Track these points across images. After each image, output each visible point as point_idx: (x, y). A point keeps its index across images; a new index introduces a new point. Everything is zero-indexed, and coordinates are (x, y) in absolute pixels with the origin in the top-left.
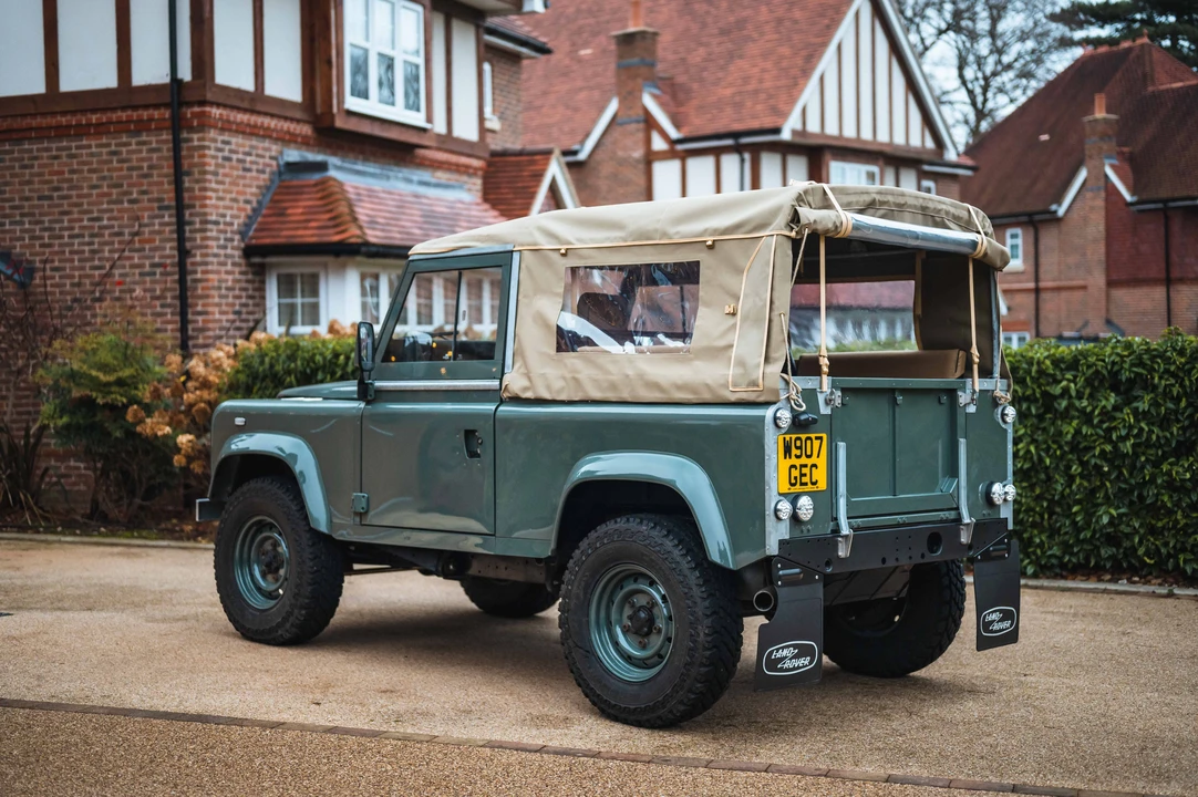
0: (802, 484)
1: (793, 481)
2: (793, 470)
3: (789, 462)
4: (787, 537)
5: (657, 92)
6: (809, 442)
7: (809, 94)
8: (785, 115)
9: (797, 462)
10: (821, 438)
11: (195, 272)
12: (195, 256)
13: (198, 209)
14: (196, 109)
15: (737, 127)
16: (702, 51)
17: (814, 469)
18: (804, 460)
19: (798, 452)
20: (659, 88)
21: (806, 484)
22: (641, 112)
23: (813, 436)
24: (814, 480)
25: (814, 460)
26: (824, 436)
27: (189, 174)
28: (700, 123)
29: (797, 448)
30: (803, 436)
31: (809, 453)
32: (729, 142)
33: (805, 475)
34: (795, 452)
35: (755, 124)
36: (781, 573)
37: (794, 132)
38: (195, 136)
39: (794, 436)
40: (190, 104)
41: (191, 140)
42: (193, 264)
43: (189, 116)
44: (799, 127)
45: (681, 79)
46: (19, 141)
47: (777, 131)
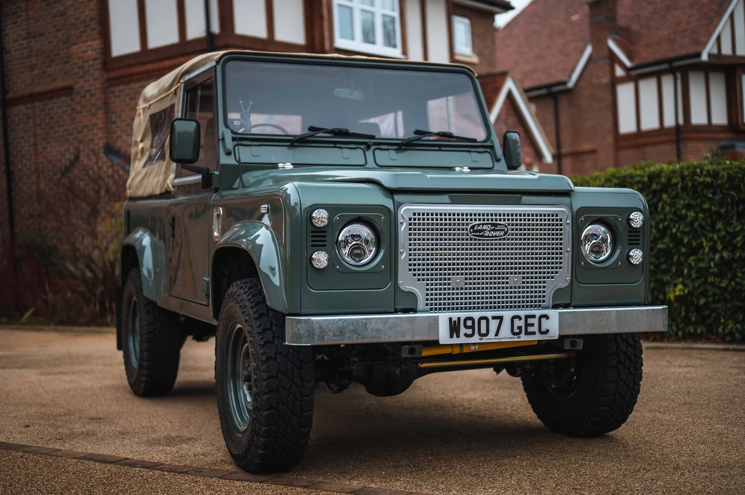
5: (617, 37)
7: (723, 26)
8: (705, 45)
15: (670, 55)
16: (650, 8)
20: (618, 34)
22: (607, 53)
28: (646, 55)
32: (665, 66)
35: (683, 52)
37: (710, 55)
40: (219, 48)
44: (715, 51)
45: (635, 27)
47: (699, 55)
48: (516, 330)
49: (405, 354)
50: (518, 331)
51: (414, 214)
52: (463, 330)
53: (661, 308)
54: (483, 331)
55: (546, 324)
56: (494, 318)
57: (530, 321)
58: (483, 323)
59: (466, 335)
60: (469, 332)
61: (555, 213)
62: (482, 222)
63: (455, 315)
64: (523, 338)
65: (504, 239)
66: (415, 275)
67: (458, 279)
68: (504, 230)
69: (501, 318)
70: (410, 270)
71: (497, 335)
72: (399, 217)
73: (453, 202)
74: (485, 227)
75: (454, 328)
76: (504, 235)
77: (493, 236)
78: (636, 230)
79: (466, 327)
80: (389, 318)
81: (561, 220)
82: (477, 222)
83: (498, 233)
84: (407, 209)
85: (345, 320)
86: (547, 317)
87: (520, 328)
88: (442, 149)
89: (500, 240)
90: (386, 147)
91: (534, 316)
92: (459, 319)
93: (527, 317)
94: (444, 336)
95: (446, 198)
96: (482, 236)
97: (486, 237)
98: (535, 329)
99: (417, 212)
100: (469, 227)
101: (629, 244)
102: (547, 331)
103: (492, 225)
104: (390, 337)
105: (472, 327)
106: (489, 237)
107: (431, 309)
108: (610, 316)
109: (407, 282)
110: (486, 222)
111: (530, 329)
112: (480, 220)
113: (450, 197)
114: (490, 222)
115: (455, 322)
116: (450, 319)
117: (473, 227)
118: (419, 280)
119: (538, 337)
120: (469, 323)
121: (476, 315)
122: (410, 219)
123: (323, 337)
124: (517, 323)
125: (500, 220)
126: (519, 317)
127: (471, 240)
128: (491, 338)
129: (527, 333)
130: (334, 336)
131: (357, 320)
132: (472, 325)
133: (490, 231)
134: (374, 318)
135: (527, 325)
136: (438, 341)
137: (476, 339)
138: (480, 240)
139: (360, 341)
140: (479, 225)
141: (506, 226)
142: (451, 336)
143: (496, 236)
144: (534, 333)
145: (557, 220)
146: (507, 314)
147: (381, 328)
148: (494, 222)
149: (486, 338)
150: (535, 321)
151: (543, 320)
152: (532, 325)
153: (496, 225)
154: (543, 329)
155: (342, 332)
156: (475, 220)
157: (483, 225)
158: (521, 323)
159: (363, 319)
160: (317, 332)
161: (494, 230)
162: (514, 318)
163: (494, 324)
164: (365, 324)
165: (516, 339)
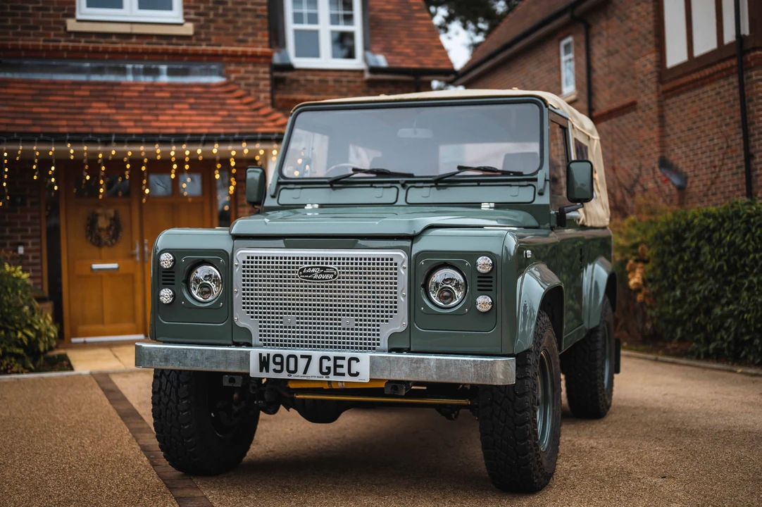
11: (756, 170)
12: (756, 158)
13: (757, 125)
14: (752, 54)
27: (751, 100)
38: (753, 73)
40: (749, 51)
41: (751, 77)
42: (756, 164)
43: (749, 59)
46: (678, 94)
48: (325, 370)
49: (226, 383)
50: (327, 371)
51: (248, 258)
52: (272, 366)
53: (492, 359)
54: (292, 368)
55: (355, 367)
56: (302, 357)
57: (339, 362)
58: (292, 360)
59: (275, 371)
60: (278, 368)
61: (389, 257)
62: (312, 265)
63: (265, 351)
64: (332, 378)
65: (335, 282)
66: (248, 312)
67: (289, 318)
68: (333, 273)
69: (309, 358)
70: (244, 308)
71: (305, 372)
72: (235, 260)
73: (288, 247)
74: (313, 270)
75: (264, 363)
76: (334, 277)
77: (321, 279)
78: (483, 276)
79: (275, 363)
80: (206, 350)
81: (396, 264)
82: (308, 265)
83: (327, 276)
84: (243, 253)
85: (169, 349)
86: (357, 360)
87: (328, 368)
88: (481, 184)
89: (331, 282)
90: (421, 185)
91: (343, 358)
92: (268, 355)
93: (336, 358)
94: (254, 370)
95: (281, 242)
96: (311, 279)
97: (315, 279)
98: (345, 370)
99: (250, 255)
100: (298, 270)
101: (479, 290)
102: (357, 374)
103: (321, 268)
104: (206, 367)
105: (281, 364)
106: (318, 279)
107: (265, 345)
108: (429, 363)
109: (242, 319)
110: (316, 265)
111: (339, 370)
112: (310, 263)
113: (285, 242)
114: (320, 265)
115: (264, 357)
116: (260, 355)
117: (302, 270)
118: (252, 317)
119: (348, 378)
120: (278, 360)
121: (285, 352)
122: (244, 262)
123: (151, 362)
124: (326, 363)
125: (331, 264)
126: (328, 359)
127: (302, 281)
128: (299, 375)
129: (336, 374)
130: (161, 361)
131: (179, 349)
132: (281, 362)
133: (319, 274)
134: (193, 349)
135: (336, 366)
136: (249, 373)
137: (284, 375)
138: (309, 282)
139: (181, 368)
140: (307, 268)
141: (335, 270)
142: (261, 371)
143: (325, 279)
144: (343, 375)
145: (391, 264)
146: (316, 355)
147: (199, 358)
148: (324, 265)
149: (295, 375)
150: (345, 363)
151: (353, 362)
152: (342, 366)
153: (325, 268)
154: (353, 371)
155: (166, 359)
156: (306, 263)
157: (312, 268)
158: (331, 364)
159: (184, 349)
160: (147, 357)
161: (322, 273)
162: (322, 358)
163: (302, 363)
164: (185, 352)
165: (324, 378)
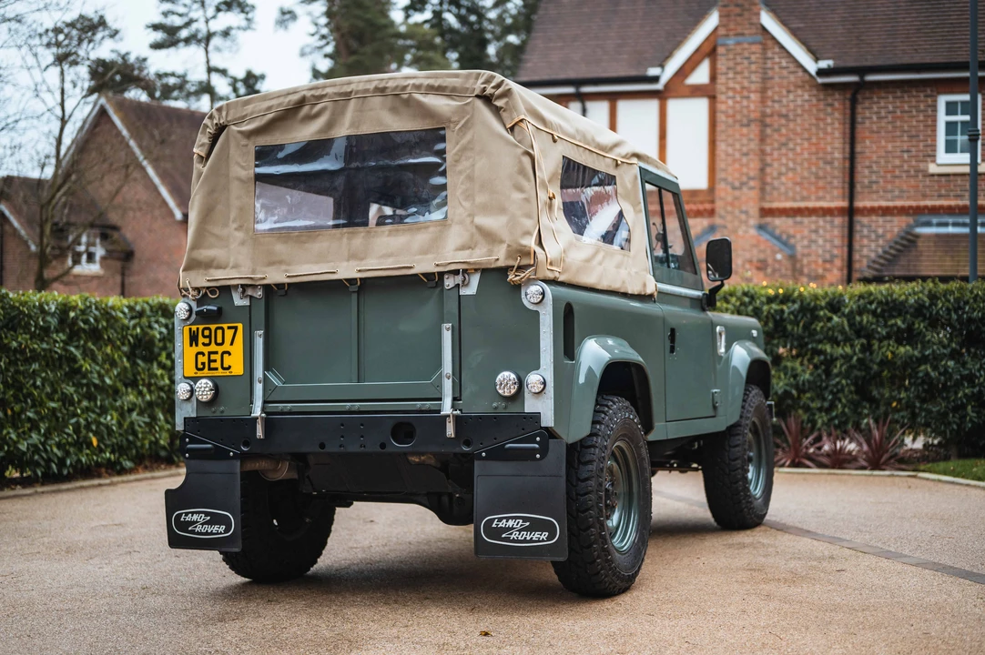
0: (210, 369)
1: (200, 366)
2: (200, 356)
3: (195, 350)
4: (194, 415)
6: (220, 332)
9: (206, 350)
10: (236, 328)
17: (226, 356)
18: (213, 347)
19: (207, 341)
21: (216, 369)
23: (225, 326)
24: (226, 365)
25: (226, 347)
26: (240, 326)
29: (204, 337)
30: (213, 327)
31: (219, 340)
33: (215, 361)
34: (201, 340)
36: (189, 446)
39: (201, 327)
